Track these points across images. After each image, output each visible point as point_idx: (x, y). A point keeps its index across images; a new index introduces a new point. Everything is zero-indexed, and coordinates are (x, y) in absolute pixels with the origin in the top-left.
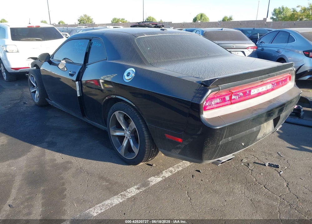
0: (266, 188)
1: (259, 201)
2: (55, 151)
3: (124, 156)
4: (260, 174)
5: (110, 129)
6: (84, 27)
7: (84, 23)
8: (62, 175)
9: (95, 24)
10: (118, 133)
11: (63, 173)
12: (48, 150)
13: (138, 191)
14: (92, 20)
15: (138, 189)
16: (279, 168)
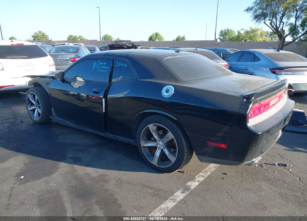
0: (285, 183)
1: (286, 194)
2: (84, 166)
3: (157, 165)
4: (275, 172)
5: (141, 141)
6: (40, 43)
7: (38, 39)
8: (105, 187)
9: (52, 40)
10: (150, 144)
11: (105, 185)
12: (77, 166)
13: (184, 195)
14: (48, 37)
15: (183, 193)
16: (287, 166)
